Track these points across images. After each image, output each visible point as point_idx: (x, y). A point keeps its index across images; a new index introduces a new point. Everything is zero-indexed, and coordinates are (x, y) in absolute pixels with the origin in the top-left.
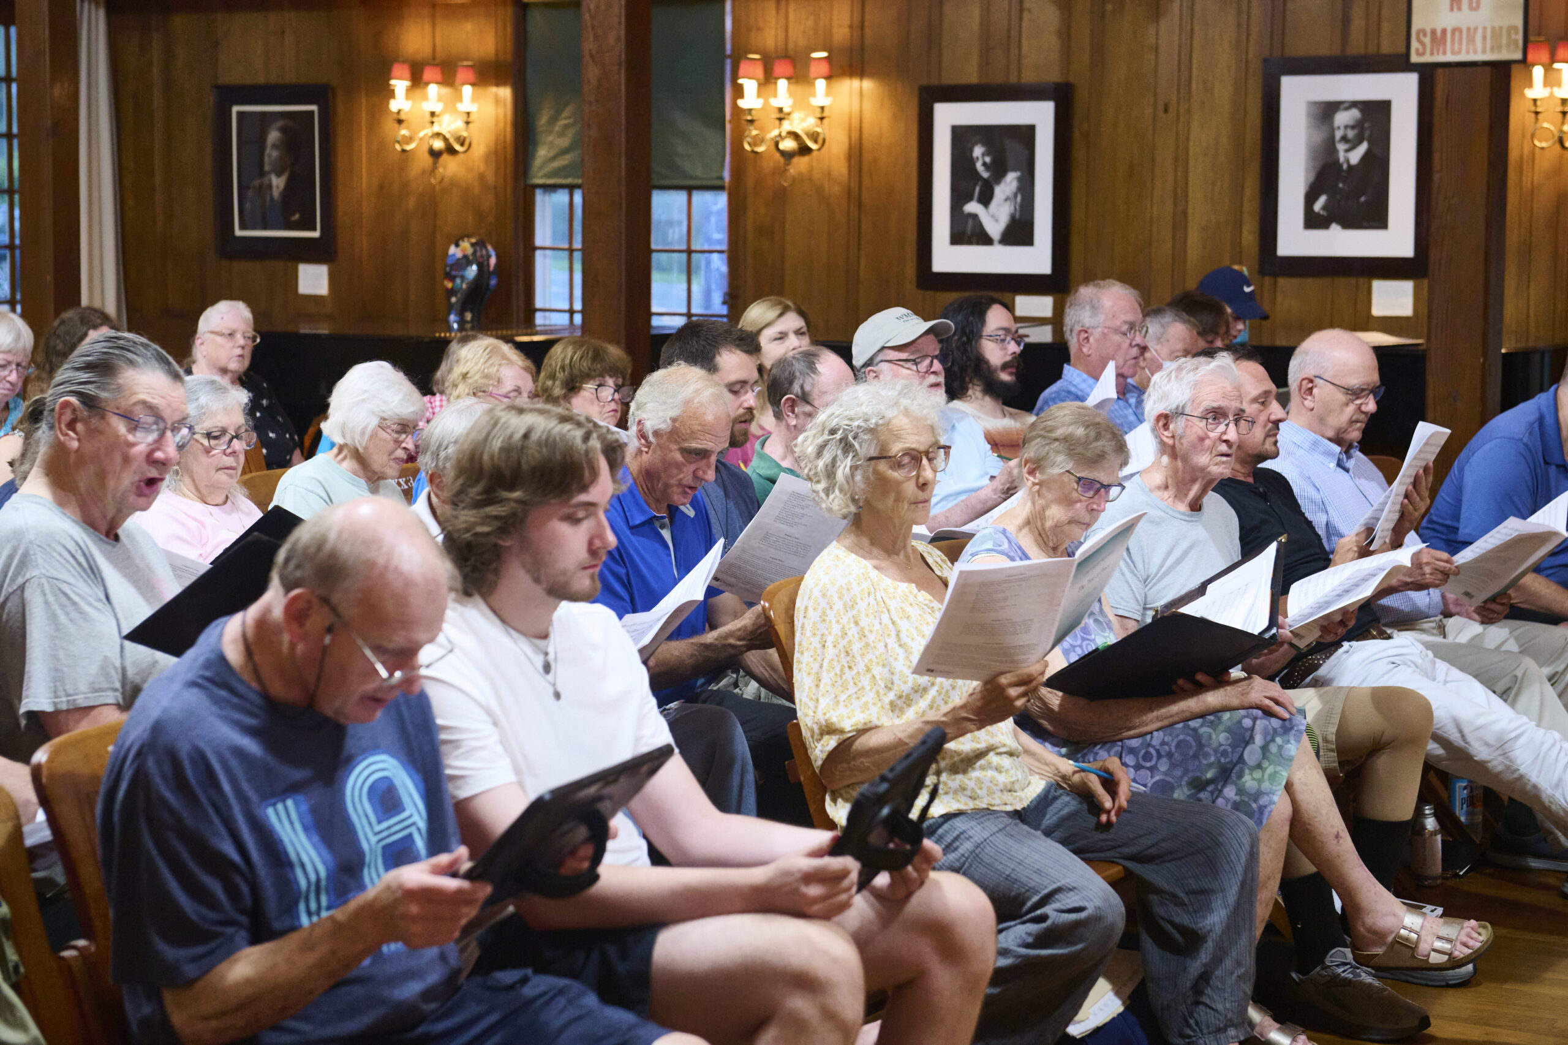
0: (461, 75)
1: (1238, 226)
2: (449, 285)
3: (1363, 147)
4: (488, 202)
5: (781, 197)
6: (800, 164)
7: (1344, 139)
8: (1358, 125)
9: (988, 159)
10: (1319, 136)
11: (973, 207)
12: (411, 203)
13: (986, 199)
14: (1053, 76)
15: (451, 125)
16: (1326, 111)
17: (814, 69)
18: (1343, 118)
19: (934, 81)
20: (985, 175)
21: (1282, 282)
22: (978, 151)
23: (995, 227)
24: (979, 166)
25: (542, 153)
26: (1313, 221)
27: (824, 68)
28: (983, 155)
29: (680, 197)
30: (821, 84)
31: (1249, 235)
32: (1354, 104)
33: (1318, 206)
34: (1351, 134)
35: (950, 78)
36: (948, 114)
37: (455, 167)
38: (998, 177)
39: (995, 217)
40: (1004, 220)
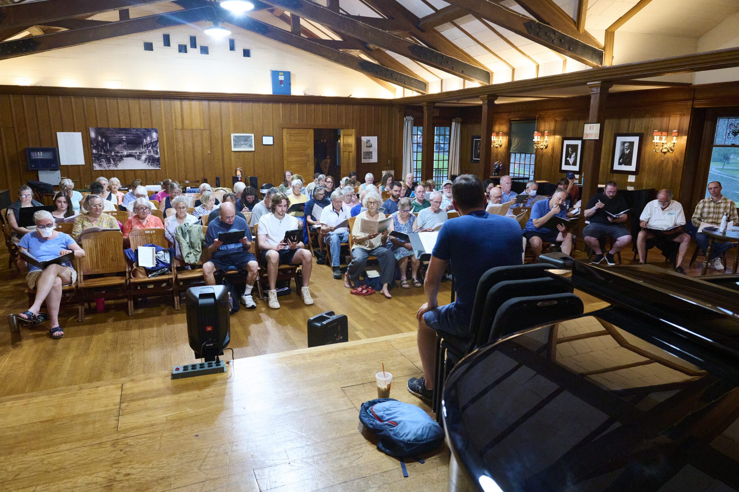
0: (501, 134)
1: (608, 164)
2: (494, 168)
3: (629, 150)
4: (504, 155)
5: (542, 155)
6: (546, 150)
7: (626, 149)
8: (628, 146)
10: (622, 148)
11: (568, 159)
12: (494, 155)
13: (570, 158)
15: (500, 143)
16: (624, 143)
17: (545, 134)
18: (626, 145)
19: (565, 136)
20: (570, 153)
21: (614, 174)
22: (570, 149)
23: (571, 162)
24: (570, 151)
25: (512, 147)
26: (620, 164)
27: (547, 134)
29: (529, 155)
30: (546, 137)
31: (610, 166)
32: (628, 142)
33: (621, 161)
34: (627, 148)
35: (567, 136)
36: (566, 142)
37: (500, 149)
38: (572, 154)
39: (571, 161)
40: (573, 161)
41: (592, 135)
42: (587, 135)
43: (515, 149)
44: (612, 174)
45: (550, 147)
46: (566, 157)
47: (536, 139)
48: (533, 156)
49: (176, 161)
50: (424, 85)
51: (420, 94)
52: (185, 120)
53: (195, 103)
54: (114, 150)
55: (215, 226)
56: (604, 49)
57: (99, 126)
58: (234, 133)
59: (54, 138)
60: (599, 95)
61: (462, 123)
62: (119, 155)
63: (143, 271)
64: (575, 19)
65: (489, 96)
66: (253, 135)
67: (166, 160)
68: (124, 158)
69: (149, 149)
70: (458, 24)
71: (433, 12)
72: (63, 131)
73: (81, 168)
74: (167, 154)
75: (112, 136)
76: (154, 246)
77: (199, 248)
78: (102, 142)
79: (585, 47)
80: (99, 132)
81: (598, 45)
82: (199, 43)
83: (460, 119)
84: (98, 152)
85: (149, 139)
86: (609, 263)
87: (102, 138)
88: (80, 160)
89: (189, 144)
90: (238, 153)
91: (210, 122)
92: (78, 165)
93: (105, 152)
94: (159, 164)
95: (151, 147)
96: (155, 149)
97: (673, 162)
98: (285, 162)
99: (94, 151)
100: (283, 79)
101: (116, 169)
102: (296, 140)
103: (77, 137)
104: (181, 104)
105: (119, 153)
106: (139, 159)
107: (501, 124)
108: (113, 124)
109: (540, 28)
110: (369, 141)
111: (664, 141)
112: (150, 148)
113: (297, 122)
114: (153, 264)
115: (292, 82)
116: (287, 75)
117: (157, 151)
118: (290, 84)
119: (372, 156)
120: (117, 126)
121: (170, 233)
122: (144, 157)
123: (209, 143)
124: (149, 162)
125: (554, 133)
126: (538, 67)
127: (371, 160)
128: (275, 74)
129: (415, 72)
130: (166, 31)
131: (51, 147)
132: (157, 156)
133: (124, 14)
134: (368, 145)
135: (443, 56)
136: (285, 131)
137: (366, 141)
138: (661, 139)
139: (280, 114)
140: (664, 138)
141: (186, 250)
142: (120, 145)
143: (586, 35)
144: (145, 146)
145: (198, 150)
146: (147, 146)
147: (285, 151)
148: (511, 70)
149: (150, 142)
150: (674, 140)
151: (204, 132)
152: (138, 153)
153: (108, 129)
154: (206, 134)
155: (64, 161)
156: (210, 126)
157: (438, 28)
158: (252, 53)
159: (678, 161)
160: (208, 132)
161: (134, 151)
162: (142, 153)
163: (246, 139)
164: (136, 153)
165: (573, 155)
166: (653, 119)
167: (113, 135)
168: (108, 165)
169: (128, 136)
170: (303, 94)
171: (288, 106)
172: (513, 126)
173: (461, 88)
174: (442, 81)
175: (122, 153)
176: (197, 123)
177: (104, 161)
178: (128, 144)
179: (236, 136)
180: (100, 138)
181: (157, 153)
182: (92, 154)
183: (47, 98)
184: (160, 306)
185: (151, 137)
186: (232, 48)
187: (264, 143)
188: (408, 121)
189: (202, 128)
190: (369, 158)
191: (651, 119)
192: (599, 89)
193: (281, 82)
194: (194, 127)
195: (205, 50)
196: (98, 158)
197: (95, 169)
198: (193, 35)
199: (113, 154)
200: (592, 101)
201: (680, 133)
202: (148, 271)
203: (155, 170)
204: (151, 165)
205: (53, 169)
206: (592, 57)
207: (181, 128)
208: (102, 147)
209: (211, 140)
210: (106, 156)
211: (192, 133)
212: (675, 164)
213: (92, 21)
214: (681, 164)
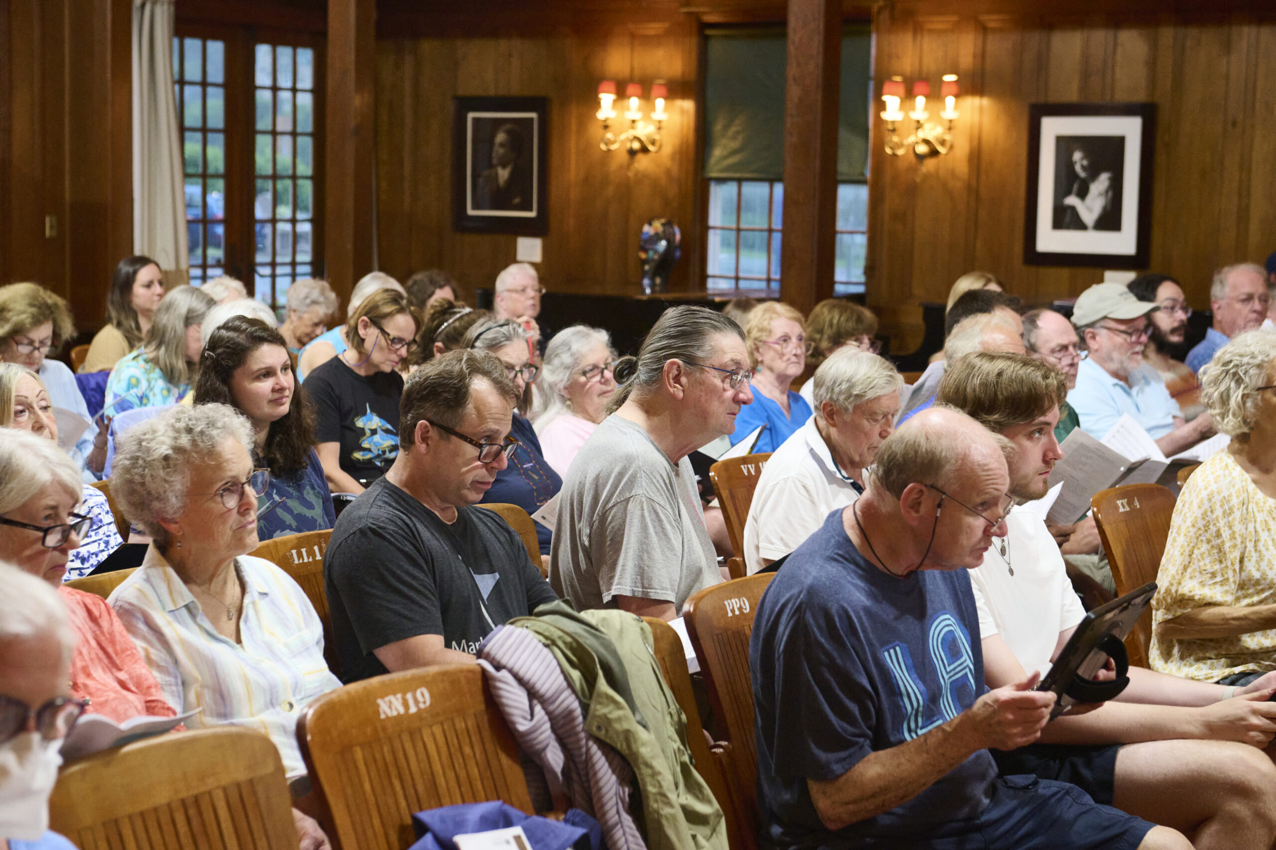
0: (655, 91)
2: (643, 256)
4: (673, 191)
5: (912, 190)
6: (930, 164)
9: (1085, 163)
11: (1072, 200)
12: (610, 191)
13: (1083, 194)
14: (1140, 96)
15: (645, 130)
17: (945, 90)
19: (1041, 100)
20: (1082, 174)
22: (1077, 156)
23: (1089, 217)
24: (1078, 168)
25: (717, 153)
27: (954, 89)
28: (1082, 159)
30: (950, 100)
35: (1056, 97)
36: (1053, 126)
37: (646, 163)
38: (1093, 174)
39: (1089, 208)
40: (1098, 211)
43: (732, 160)
45: (960, 149)
46: (1061, 191)
47: (894, 110)
172: (718, 49)
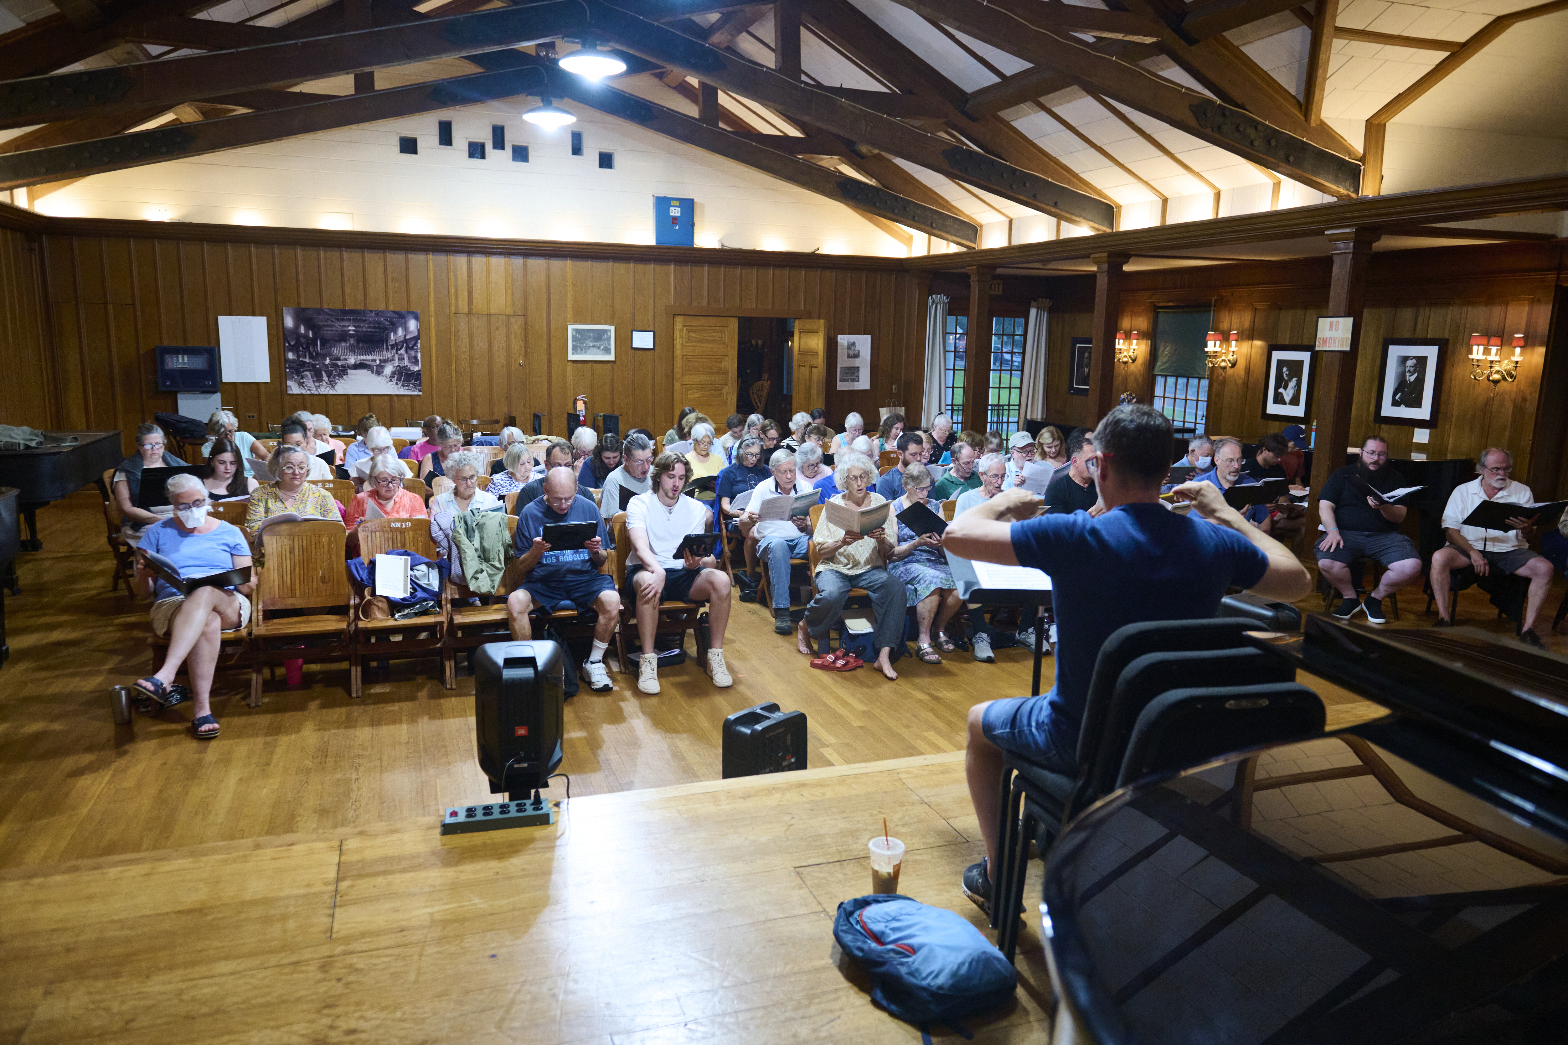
0: (1137, 336)
1: (1369, 403)
3: (1416, 375)
4: (1141, 379)
5: (1224, 383)
6: (1230, 372)
7: (1409, 371)
8: (1415, 366)
9: (1287, 373)
10: (1400, 370)
11: (1281, 390)
12: (1120, 378)
13: (1285, 388)
15: (1134, 354)
16: (1404, 359)
17: (1232, 337)
18: (1410, 363)
19: (1274, 343)
20: (1286, 378)
21: (1383, 426)
23: (1287, 398)
24: (1285, 375)
25: (1159, 363)
26: (1395, 403)
27: (1235, 337)
28: (1286, 371)
29: (1196, 381)
30: (1234, 343)
31: (1372, 408)
32: (1414, 357)
33: (1397, 398)
34: (1412, 369)
35: (1280, 342)
36: (1277, 355)
37: (1133, 367)
38: (1290, 379)
39: (1288, 395)
40: (1291, 395)
41: (1335, 342)
42: (1325, 341)
43: (1163, 367)
44: (1377, 425)
45: (1241, 364)
46: (1277, 387)
47: (1212, 346)
48: (1205, 383)
49: (454, 380)
50: (972, 230)
51: (964, 250)
52: (476, 295)
53: (497, 262)
54: (329, 354)
55: (536, 516)
56: (1363, 159)
57: (303, 306)
58: (575, 322)
59: (212, 327)
60: (1351, 256)
61: (1051, 311)
62: (339, 363)
63: (384, 605)
64: (1301, 98)
65: (1111, 255)
66: (612, 328)
67: (434, 376)
68: (349, 371)
69: (399, 352)
70: (1047, 105)
71: (997, 80)
72: (230, 315)
73: (263, 390)
74: (437, 364)
75: (327, 326)
76: (408, 555)
77: (499, 560)
78: (306, 336)
79: (1322, 155)
80: (301, 316)
81: (1349, 151)
82: (510, 139)
83: (1047, 303)
84: (298, 357)
85: (400, 332)
86: (1369, 618)
87: (307, 328)
88: (262, 374)
89: (481, 344)
90: (580, 365)
91: (526, 299)
92: (258, 384)
93: (311, 357)
94: (420, 385)
95: (403, 349)
96: (413, 353)
97: (1514, 402)
98: (677, 386)
99: (291, 356)
100: (679, 215)
101: (331, 392)
102: (701, 341)
103: (258, 325)
104: (469, 263)
105: (339, 360)
106: (378, 371)
107: (1134, 314)
108: (331, 301)
109: (1224, 115)
110: (854, 344)
111: (1493, 357)
112: (402, 351)
113: (705, 303)
114: (405, 591)
115: (697, 220)
116: (688, 205)
117: (416, 357)
118: (693, 225)
119: (858, 377)
120: (338, 306)
121: (441, 529)
122: (389, 369)
123: (522, 344)
124: (399, 379)
125: (1248, 335)
126: (1218, 196)
127: (856, 383)
128: (662, 203)
129: (953, 203)
130: (445, 114)
131: (206, 345)
132: (416, 369)
133: (364, 82)
134: (851, 353)
135: (1014, 171)
136: (679, 320)
137: (846, 344)
138: (1487, 352)
139: (669, 285)
140: (1494, 349)
141: (472, 564)
142: (343, 344)
143: (1325, 130)
144: (393, 346)
145: (500, 358)
146: (396, 346)
147: (679, 363)
148: (1159, 202)
149: (402, 339)
150: (1517, 354)
151: (513, 320)
152: (378, 362)
153: (319, 311)
154: (517, 325)
155: (230, 374)
156: (525, 308)
157: (1003, 114)
158: (617, 161)
159: (1524, 400)
160: (520, 321)
161: (370, 357)
162: (386, 361)
163: (599, 336)
164: (375, 361)
165: (1293, 383)
166: (1470, 308)
167: (330, 323)
168: (317, 384)
169: (359, 327)
170: (717, 246)
171: (687, 269)
172: (1162, 318)
173: (1052, 237)
174: (1011, 222)
175: (346, 360)
176: (500, 302)
177: (310, 376)
178: (358, 341)
179: (577, 331)
180: (302, 330)
181: (416, 362)
182: (287, 360)
183: (203, 248)
184: (414, 679)
185: (406, 329)
186: (577, 150)
187: (634, 346)
188: (937, 304)
189: (509, 311)
190: (853, 380)
191: (1464, 309)
192: (1352, 244)
193: (675, 219)
194: (493, 311)
195: (521, 154)
196: (298, 369)
197: (290, 392)
198: (499, 123)
199: (328, 361)
200: (1335, 269)
201: (1528, 343)
202: (394, 606)
203: (411, 396)
204: (403, 385)
205: (206, 389)
206: (1337, 176)
207: (466, 310)
208: (307, 348)
209: (526, 336)
210: (314, 366)
211: (489, 322)
212: (1519, 409)
213: (301, 94)
214: (1531, 407)
